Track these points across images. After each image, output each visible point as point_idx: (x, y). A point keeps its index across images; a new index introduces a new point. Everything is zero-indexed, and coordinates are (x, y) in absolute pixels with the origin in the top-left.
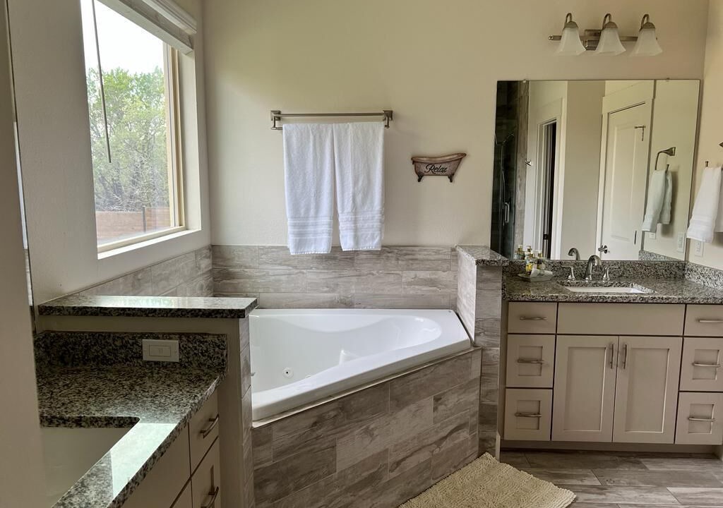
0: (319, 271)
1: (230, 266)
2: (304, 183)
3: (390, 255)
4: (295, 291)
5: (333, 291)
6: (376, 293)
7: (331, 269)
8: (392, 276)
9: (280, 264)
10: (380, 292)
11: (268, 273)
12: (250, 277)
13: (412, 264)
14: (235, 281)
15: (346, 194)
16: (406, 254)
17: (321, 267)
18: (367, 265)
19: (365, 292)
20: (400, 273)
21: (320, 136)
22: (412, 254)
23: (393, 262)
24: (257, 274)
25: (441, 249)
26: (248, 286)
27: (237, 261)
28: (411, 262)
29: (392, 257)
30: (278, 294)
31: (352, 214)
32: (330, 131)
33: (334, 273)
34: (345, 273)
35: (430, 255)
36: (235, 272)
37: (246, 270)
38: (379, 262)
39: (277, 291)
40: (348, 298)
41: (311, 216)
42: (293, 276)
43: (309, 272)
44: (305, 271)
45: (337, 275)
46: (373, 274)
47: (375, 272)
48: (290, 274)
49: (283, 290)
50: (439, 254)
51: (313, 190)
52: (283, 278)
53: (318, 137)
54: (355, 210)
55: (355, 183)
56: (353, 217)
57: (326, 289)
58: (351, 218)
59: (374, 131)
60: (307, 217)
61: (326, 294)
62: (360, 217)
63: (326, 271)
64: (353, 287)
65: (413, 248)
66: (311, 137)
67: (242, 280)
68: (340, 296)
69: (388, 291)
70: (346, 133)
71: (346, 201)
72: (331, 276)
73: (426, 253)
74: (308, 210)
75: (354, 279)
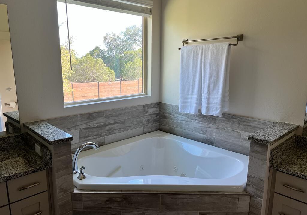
0: (199, 122)
1: (165, 113)
2: (188, 77)
3: (235, 120)
4: (188, 130)
5: (204, 134)
6: (226, 140)
7: (205, 122)
8: (235, 133)
9: (183, 115)
10: (228, 140)
11: (178, 119)
12: (172, 119)
13: (247, 128)
14: (166, 120)
15: (205, 83)
16: (244, 122)
17: (200, 120)
18: (221, 123)
19: (220, 138)
20: (240, 132)
21: (196, 52)
22: (247, 122)
23: (236, 124)
24: (174, 118)
25: (266, 122)
26: (171, 123)
27: (167, 111)
28: (247, 127)
29: (236, 121)
30: (181, 129)
31: (207, 95)
32: (201, 50)
33: (205, 124)
34: (211, 125)
35: (259, 124)
36: (167, 116)
37: (170, 115)
38: (228, 123)
39: (181, 128)
40: (211, 139)
41: (190, 94)
42: (188, 122)
43: (195, 122)
44: (192, 121)
45: (206, 126)
46: (225, 129)
47: (226, 128)
48: (187, 121)
49: (183, 128)
50: (265, 125)
51: (192, 81)
52: (184, 122)
53: (195, 52)
54: (209, 93)
55: (210, 78)
56: (208, 96)
57: (201, 132)
58: (207, 97)
59: (222, 48)
60: (188, 94)
61: (201, 135)
62: (211, 96)
63: (202, 123)
64: (214, 134)
65: (249, 119)
66: (192, 53)
67: (169, 120)
68: (208, 137)
69: (233, 141)
70: (209, 50)
71: (205, 87)
72: (204, 126)
73: (256, 123)
74: (188, 91)
75: (215, 130)
